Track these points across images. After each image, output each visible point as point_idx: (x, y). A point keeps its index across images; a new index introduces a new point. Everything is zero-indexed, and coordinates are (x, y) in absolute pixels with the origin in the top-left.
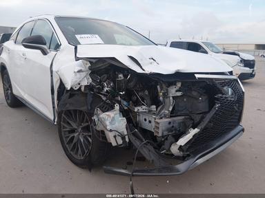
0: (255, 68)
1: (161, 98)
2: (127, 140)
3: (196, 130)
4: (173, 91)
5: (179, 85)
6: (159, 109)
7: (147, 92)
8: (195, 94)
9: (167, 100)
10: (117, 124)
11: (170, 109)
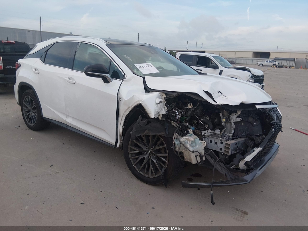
0: (264, 84)
1: (223, 123)
2: (204, 159)
3: (260, 149)
4: (234, 118)
5: (239, 112)
6: (222, 132)
7: (208, 118)
8: (251, 119)
9: (228, 125)
10: (197, 146)
11: (233, 132)
